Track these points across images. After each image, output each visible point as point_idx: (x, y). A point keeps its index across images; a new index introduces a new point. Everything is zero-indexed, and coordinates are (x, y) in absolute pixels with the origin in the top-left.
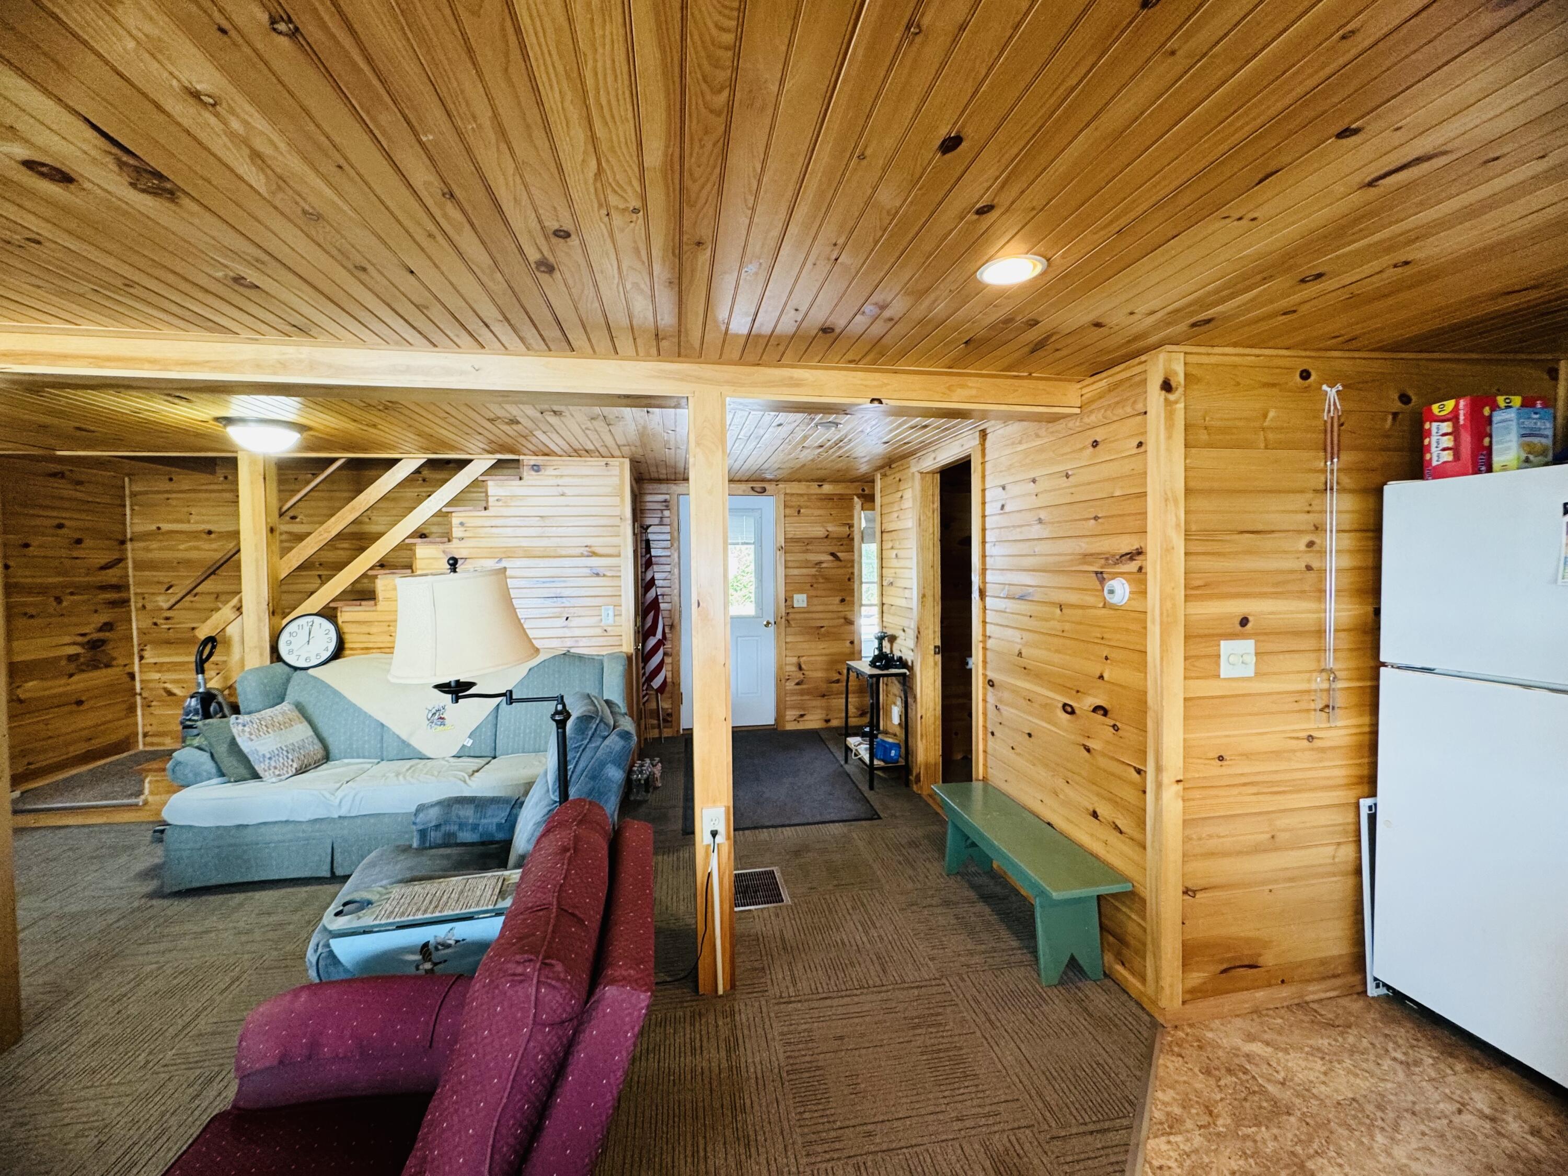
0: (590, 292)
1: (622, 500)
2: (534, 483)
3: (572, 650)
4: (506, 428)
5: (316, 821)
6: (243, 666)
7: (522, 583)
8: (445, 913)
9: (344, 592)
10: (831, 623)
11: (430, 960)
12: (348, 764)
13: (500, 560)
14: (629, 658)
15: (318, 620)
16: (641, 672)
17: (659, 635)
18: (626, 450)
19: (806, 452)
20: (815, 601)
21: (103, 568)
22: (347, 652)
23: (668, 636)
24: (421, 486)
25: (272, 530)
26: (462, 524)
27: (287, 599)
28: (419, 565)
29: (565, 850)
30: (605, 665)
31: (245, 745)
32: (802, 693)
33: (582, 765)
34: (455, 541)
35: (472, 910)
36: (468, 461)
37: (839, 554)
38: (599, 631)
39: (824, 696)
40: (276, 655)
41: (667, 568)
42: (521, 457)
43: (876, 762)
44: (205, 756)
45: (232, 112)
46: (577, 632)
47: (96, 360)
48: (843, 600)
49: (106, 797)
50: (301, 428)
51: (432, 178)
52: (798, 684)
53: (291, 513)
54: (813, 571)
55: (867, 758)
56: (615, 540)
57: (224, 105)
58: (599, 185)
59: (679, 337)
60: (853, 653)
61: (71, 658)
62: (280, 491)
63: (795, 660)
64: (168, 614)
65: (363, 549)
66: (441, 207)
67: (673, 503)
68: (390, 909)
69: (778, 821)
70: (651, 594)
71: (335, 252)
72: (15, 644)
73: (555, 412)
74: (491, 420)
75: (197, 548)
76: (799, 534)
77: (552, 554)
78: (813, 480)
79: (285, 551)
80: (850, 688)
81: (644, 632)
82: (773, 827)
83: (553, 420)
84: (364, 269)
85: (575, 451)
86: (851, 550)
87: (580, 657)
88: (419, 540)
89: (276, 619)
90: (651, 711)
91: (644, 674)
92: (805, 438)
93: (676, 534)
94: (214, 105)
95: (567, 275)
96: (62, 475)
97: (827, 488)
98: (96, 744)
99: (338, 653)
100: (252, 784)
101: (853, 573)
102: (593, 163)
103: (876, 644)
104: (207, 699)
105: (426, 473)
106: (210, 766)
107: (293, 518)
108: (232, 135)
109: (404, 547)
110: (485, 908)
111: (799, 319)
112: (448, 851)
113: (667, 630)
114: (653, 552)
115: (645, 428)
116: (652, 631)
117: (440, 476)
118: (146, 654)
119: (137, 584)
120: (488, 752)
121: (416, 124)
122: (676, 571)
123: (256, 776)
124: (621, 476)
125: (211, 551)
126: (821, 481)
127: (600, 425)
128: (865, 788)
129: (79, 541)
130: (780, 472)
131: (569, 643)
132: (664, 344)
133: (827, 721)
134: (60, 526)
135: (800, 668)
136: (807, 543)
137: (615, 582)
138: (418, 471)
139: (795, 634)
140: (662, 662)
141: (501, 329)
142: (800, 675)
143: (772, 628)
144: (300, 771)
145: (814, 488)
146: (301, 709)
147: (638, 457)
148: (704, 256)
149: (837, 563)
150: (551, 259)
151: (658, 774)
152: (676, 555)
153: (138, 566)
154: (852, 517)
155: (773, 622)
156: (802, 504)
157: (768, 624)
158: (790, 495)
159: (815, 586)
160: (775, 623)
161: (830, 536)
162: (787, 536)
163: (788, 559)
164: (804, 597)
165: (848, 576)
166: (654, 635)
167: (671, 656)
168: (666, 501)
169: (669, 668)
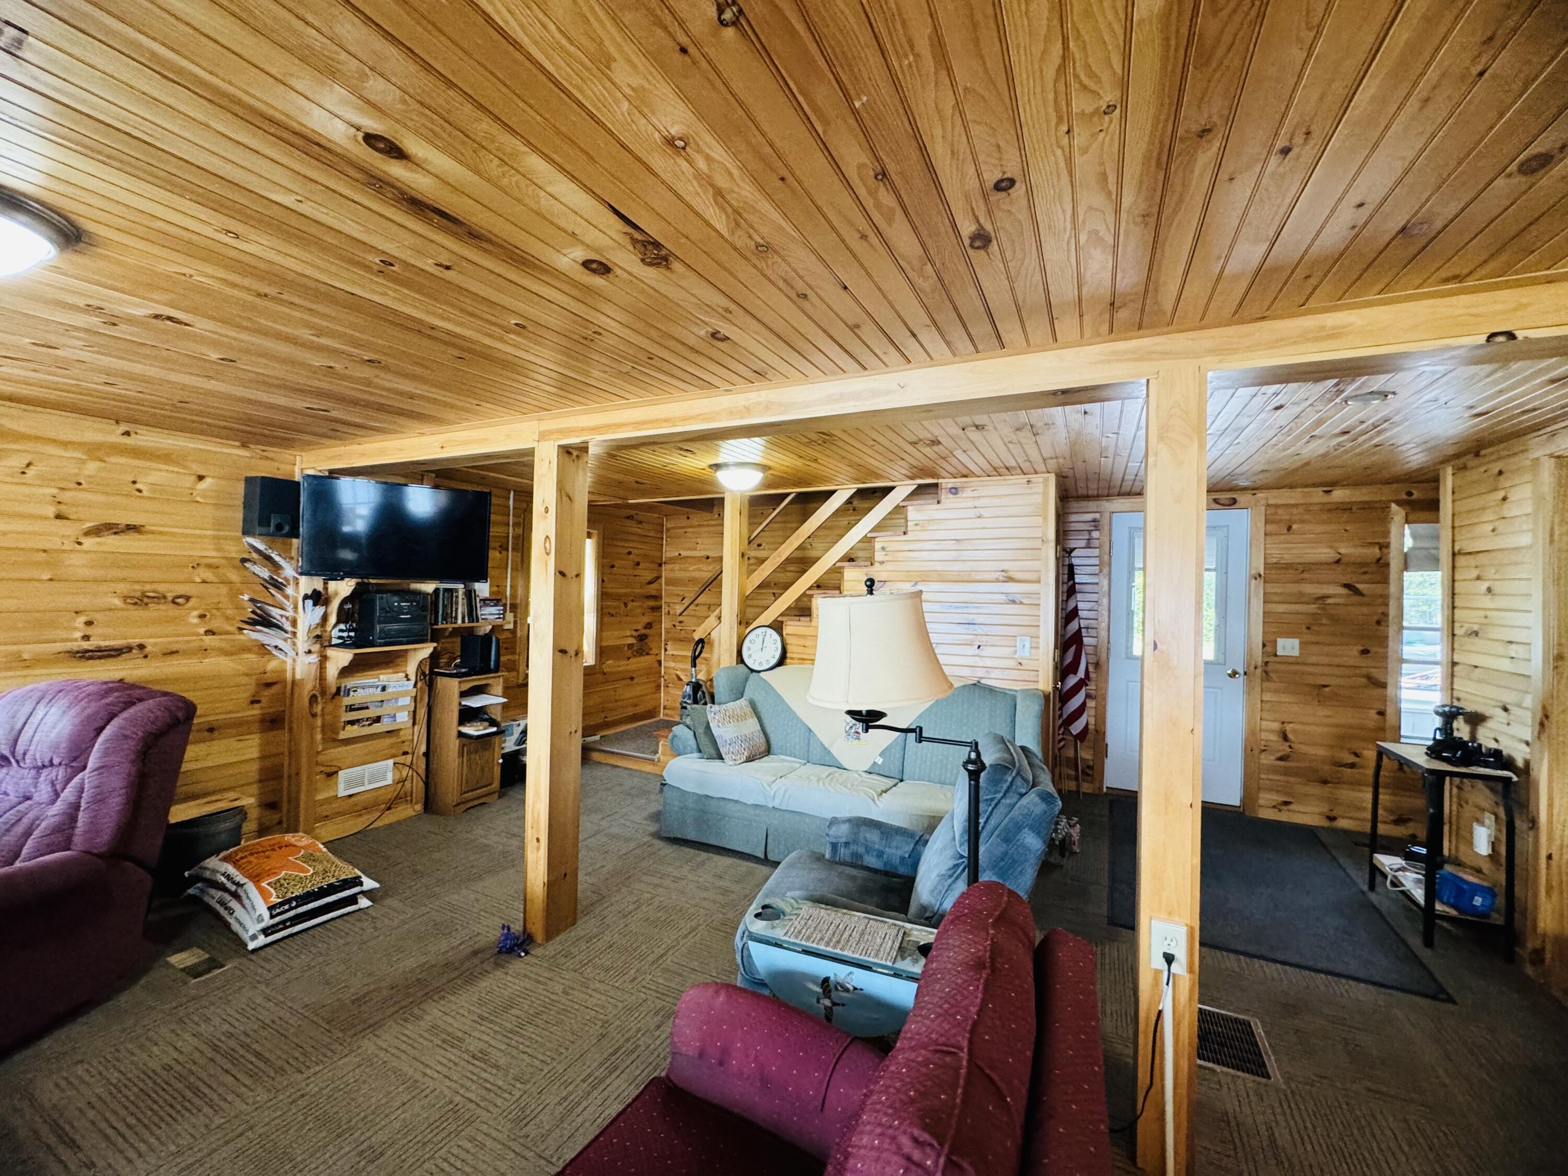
0: (1032, 262)
1: (1045, 519)
2: (951, 506)
3: (983, 681)
4: (927, 450)
5: (757, 806)
6: (719, 664)
7: (937, 607)
8: (845, 953)
9: (789, 608)
10: (1341, 682)
11: (829, 997)
12: (783, 760)
13: (916, 583)
14: (1046, 697)
15: (770, 632)
16: (1058, 713)
17: (1081, 674)
18: (1052, 464)
19: (1314, 444)
20: (1315, 649)
21: (650, 583)
22: (788, 661)
23: (1092, 675)
24: (851, 515)
25: (743, 555)
26: (883, 549)
27: (750, 612)
28: (846, 586)
29: (979, 965)
30: (1019, 702)
31: (716, 731)
32: (1286, 772)
33: (993, 822)
34: (877, 565)
35: (871, 959)
36: (891, 489)
37: (1360, 586)
38: (1012, 664)
39: (1325, 782)
40: (740, 660)
41: (1094, 597)
42: (940, 481)
43: (1439, 907)
44: (690, 734)
45: (699, 151)
46: (989, 662)
47: (638, 424)
48: (1365, 652)
49: (639, 751)
50: (765, 468)
51: (864, 158)
52: (1281, 759)
53: (757, 541)
54: (1312, 608)
55: (1419, 894)
56: (1036, 565)
57: (692, 145)
58: (1061, 87)
59: (1145, 298)
60: (1383, 729)
61: (630, 646)
62: (750, 524)
63: (1276, 726)
64: (681, 618)
65: (804, 572)
66: (872, 193)
67: (1105, 522)
68: (799, 927)
69: (1251, 949)
70: (1073, 626)
71: (781, 284)
72: (604, 634)
73: (977, 427)
74: (913, 444)
75: (699, 570)
76: (1288, 558)
77: (966, 578)
78: (1314, 485)
79: (751, 572)
80: (1381, 779)
81: (1063, 670)
82: (1246, 954)
83: (974, 435)
84: (805, 296)
85: (995, 469)
86: (1384, 580)
87: (991, 690)
88: (846, 564)
89: (743, 627)
90: (1068, 759)
91: (1061, 716)
92: (1320, 422)
93: (1106, 558)
94: (684, 148)
95: (1006, 244)
96: (630, 517)
97: (1339, 495)
98: (638, 710)
99: (781, 662)
100: (717, 763)
101: (1385, 615)
102: (1056, 49)
103: (1438, 722)
104: (697, 687)
105: (856, 503)
106: (692, 742)
107: (759, 545)
108: (698, 175)
109: (836, 571)
110: (883, 962)
111: (1360, 223)
112: (854, 872)
113: (1091, 669)
114: (1078, 579)
115: (1079, 433)
116: (1073, 668)
117: (866, 505)
118: (668, 647)
119: (667, 595)
120: (895, 772)
121: (849, 87)
122: (1105, 601)
123: (720, 757)
124: (1045, 494)
125: (706, 572)
126: (1329, 485)
127: (1026, 434)
128: (1415, 942)
129: (638, 564)
130: (1261, 476)
131: (980, 673)
132: (1122, 315)
133: (1332, 819)
134: (630, 553)
135: (1285, 738)
136: (1303, 570)
137: (1032, 611)
138: (849, 501)
139: (1276, 691)
140: (1084, 704)
141: (929, 337)
142: (1284, 748)
143: (1240, 680)
144: (750, 759)
145: (1317, 496)
146: (753, 705)
147: (1065, 471)
148: (1206, 156)
149: (1356, 599)
150: (988, 227)
151: (1076, 837)
152: (1105, 583)
153: (670, 582)
154: (1387, 533)
155: (1242, 672)
156: (1295, 518)
157: (1234, 674)
158: (1277, 506)
159: (1314, 628)
160: (1245, 674)
161: (1344, 560)
162: (1269, 561)
163: (1269, 590)
164: (1296, 642)
165: (1376, 618)
166: (1075, 673)
167: (1094, 698)
168: (1095, 520)
169: (1091, 712)
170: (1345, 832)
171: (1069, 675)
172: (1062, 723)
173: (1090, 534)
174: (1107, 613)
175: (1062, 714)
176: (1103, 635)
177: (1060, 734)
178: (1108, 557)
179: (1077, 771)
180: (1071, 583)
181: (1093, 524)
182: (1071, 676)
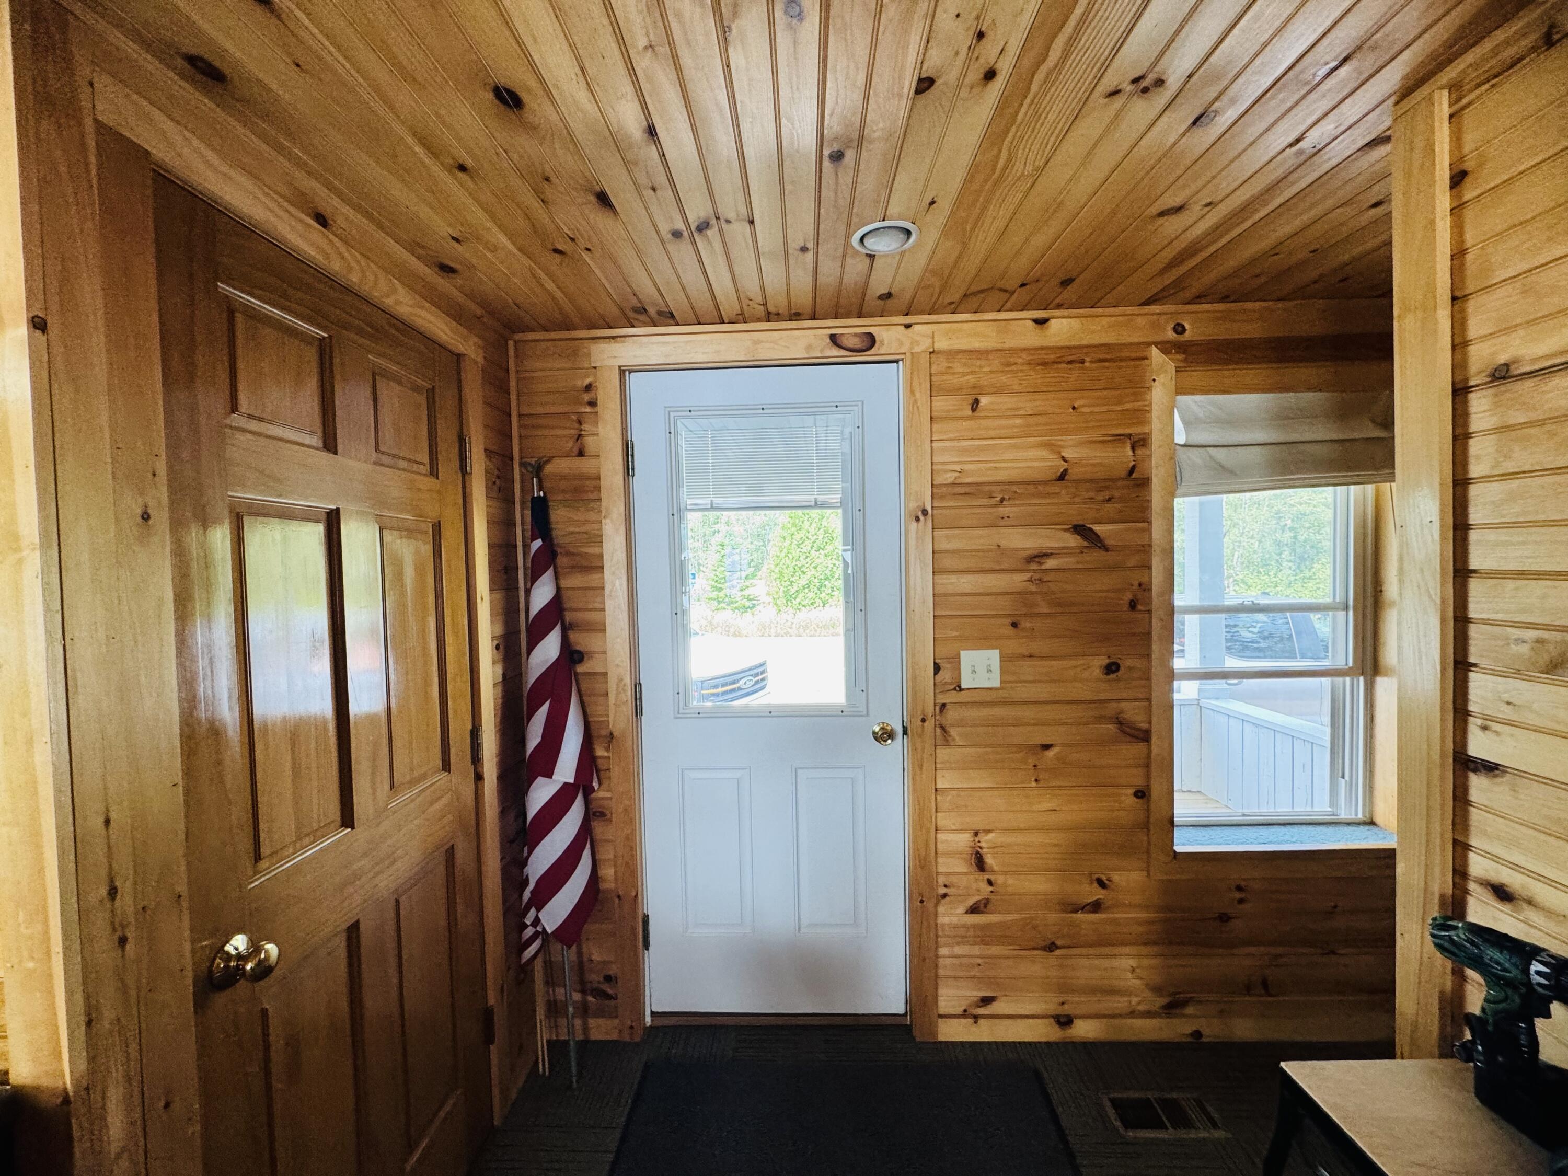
10: (1073, 735)
17: (566, 770)
20: (1028, 669)
23: (604, 765)
32: (985, 936)
37: (1101, 529)
39: (1051, 947)
48: (1112, 668)
52: (974, 910)
54: (1018, 580)
60: (1145, 825)
63: (966, 841)
67: (609, 395)
76: (973, 471)
78: (1019, 308)
86: (1142, 514)
97: (1062, 330)
101: (1145, 587)
126: (1043, 308)
133: (1065, 1021)
135: (980, 864)
136: (999, 497)
139: (962, 765)
140: (581, 839)
142: (979, 888)
143: (896, 747)
145: (1023, 331)
149: (1097, 556)
154: (1141, 415)
155: (899, 730)
156: (984, 382)
157: (885, 735)
158: (952, 354)
159: (1026, 624)
160: (905, 732)
161: (1074, 473)
162: (939, 480)
163: (944, 545)
164: (993, 657)
165: (1128, 596)
166: (549, 774)
167: (611, 820)
168: (589, 388)
169: (606, 853)
170: (1087, 1047)
171: (535, 779)
172: (530, 899)
173: (580, 423)
174: (626, 614)
175: (527, 876)
176: (618, 666)
177: (528, 926)
178: (622, 479)
179: (584, 992)
180: (538, 543)
181: (586, 397)
182: (540, 780)
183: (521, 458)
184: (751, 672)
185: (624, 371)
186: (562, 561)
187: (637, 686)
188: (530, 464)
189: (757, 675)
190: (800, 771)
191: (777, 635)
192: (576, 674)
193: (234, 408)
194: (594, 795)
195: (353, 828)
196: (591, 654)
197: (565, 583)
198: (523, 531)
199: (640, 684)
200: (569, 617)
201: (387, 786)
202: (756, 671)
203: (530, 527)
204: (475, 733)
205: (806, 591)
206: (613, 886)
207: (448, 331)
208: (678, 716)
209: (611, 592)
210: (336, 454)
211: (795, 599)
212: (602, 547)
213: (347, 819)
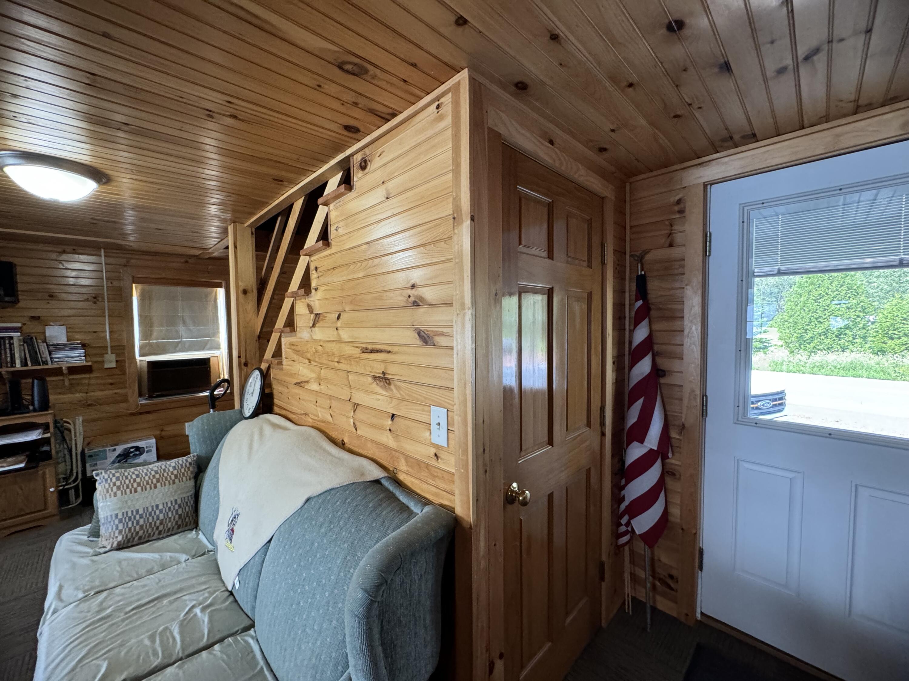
17: (652, 441)
23: (676, 443)
25: (245, 292)
26: (316, 269)
34: (313, 292)
113: (673, 433)
120: (248, 607)
140: (660, 487)
166: (642, 441)
167: (679, 479)
168: (679, 202)
169: (676, 499)
171: (632, 442)
172: (625, 509)
173: (671, 226)
174: (699, 348)
175: (624, 496)
176: (691, 382)
177: (622, 525)
178: (701, 258)
179: (654, 577)
180: (640, 303)
181: (676, 208)
182: (635, 444)
183: (630, 252)
184: (770, 397)
185: (707, 185)
186: (653, 313)
187: (704, 396)
188: (637, 256)
189: (775, 400)
190: (860, 489)
191: (789, 371)
192: (660, 384)
193: (520, 243)
194: (667, 461)
195: (553, 446)
196: (671, 372)
197: (655, 327)
198: (630, 296)
199: (706, 396)
200: (656, 348)
201: (565, 429)
202: (774, 397)
203: (635, 293)
204: (602, 409)
205: (823, 337)
206: (678, 521)
207: (600, 186)
208: (737, 422)
209: (689, 333)
210: (553, 260)
211: (809, 343)
212: (683, 304)
213: (550, 442)
